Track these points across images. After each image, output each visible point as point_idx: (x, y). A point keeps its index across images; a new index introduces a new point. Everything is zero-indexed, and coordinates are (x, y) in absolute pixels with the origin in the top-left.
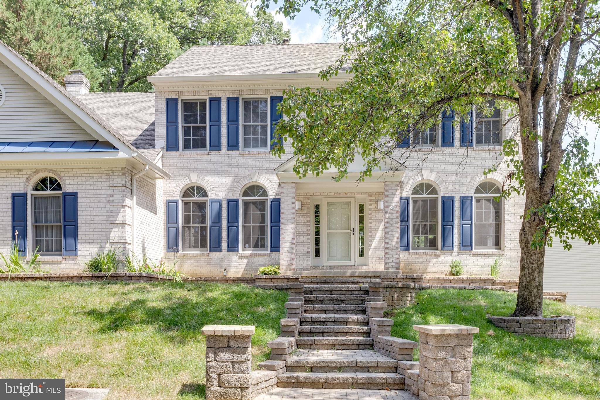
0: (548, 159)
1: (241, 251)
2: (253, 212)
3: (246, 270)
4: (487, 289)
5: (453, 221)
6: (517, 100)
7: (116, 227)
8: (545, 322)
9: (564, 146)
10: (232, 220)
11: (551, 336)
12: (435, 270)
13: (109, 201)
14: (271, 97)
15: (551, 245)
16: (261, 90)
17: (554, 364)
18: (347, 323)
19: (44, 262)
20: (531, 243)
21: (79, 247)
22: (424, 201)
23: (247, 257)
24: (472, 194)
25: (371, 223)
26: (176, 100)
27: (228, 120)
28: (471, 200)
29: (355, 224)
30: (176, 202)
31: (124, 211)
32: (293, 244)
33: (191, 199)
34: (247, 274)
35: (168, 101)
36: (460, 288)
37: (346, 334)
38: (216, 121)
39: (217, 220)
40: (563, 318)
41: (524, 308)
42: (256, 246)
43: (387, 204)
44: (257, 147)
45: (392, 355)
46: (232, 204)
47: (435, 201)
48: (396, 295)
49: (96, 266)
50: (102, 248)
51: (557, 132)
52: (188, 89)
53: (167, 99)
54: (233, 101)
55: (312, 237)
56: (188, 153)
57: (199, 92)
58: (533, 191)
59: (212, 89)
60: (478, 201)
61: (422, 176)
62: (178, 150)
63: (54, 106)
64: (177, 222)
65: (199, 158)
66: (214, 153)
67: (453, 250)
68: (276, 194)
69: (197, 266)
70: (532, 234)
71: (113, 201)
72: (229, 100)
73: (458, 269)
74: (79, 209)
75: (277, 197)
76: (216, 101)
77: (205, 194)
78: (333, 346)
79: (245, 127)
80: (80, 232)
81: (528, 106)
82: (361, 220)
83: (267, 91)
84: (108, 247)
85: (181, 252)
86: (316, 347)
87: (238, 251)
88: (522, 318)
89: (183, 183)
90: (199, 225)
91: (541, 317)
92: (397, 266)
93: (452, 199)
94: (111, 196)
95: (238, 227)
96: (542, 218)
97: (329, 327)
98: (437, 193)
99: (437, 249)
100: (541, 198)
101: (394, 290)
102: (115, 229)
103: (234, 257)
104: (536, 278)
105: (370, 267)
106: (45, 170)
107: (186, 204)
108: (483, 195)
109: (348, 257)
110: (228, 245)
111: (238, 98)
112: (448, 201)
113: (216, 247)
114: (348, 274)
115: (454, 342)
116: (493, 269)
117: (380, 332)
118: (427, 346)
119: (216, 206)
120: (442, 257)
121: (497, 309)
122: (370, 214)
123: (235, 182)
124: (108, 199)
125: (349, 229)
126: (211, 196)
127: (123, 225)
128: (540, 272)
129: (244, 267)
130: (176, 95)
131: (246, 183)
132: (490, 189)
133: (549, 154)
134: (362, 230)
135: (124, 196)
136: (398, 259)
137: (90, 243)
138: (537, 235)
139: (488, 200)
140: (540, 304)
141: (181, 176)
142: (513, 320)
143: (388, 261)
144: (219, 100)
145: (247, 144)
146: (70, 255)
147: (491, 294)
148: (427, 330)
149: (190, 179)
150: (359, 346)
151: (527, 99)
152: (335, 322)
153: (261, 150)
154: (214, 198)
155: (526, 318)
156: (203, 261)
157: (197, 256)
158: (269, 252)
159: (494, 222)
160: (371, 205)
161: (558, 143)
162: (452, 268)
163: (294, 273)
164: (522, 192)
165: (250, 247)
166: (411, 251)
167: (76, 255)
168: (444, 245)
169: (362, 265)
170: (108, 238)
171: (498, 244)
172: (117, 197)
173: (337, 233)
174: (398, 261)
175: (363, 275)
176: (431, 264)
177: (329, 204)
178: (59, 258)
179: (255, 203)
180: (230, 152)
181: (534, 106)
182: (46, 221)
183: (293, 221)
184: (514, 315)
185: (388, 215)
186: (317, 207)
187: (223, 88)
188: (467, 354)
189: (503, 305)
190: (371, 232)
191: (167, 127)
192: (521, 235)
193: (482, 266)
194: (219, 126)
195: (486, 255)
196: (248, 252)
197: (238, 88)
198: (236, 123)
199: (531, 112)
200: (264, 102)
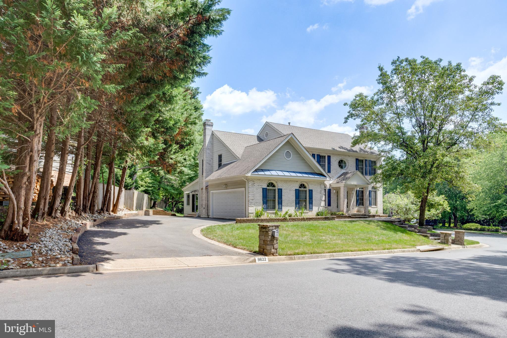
14: (327, 155)
19: (304, 213)
21: (313, 207)
24: (371, 190)
49: (318, 214)
63: (305, 160)
74: (313, 195)
80: (313, 203)
83: (326, 153)
84: (320, 208)
102: (322, 202)
116: (377, 212)
124: (320, 192)
137: (316, 206)
146: (310, 210)
166: (359, 206)
167: (312, 210)
172: (322, 192)
178: (307, 211)
193: (374, 211)
195: (374, 208)
200: (325, 157)
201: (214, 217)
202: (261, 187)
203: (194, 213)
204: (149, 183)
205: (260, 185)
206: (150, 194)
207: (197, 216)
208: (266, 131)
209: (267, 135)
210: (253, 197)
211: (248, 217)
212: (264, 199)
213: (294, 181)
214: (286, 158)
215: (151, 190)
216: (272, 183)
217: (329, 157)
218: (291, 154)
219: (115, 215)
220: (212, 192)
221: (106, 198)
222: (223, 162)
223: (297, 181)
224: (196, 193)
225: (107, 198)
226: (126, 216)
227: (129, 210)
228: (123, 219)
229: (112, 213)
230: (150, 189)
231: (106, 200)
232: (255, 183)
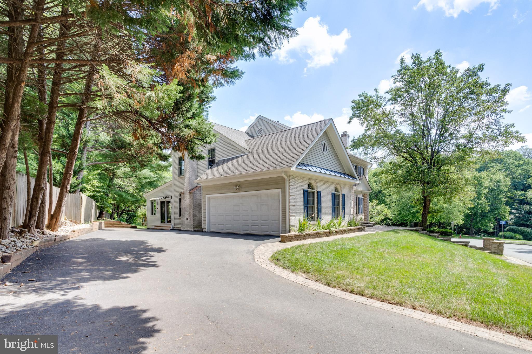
21: (345, 215)
50: (349, 217)
63: (338, 157)
94: (350, 196)
102: (351, 209)
106: (338, 184)
201: (212, 230)
202: (302, 189)
203: (163, 225)
204: (97, 187)
205: (302, 186)
206: (99, 202)
207: (171, 228)
208: (259, 127)
209: (260, 131)
210: (294, 202)
211: (290, 232)
212: (305, 205)
213: (331, 182)
214: (323, 151)
215: (100, 196)
216: (312, 184)
218: (327, 147)
219: (54, 233)
220: (208, 197)
221: (35, 204)
222: (217, 159)
224: (168, 199)
225: (37, 203)
226: (76, 235)
227: (75, 222)
228: (71, 239)
229: (47, 231)
230: (99, 194)
231: (36, 206)
232: (297, 183)
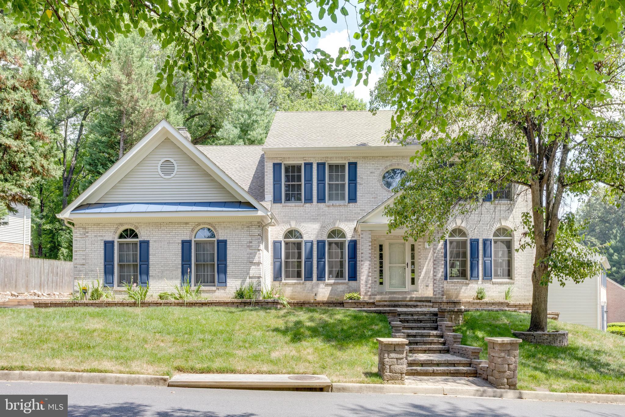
0: (549, 225)
1: (327, 281)
2: (336, 250)
3: (330, 294)
4: (506, 310)
5: (478, 257)
6: (530, 186)
7: (254, 265)
8: (550, 335)
9: (559, 216)
10: (321, 256)
11: (554, 345)
12: (466, 295)
13: (249, 246)
14: (349, 163)
15: (552, 282)
16: (342, 158)
17: (557, 362)
18: (429, 336)
19: (204, 291)
20: (540, 282)
21: (228, 280)
22: (458, 242)
23: (331, 285)
24: (491, 237)
25: (420, 259)
26: (280, 164)
27: (318, 180)
28: (491, 242)
29: (408, 260)
30: (281, 243)
31: (259, 254)
32: (369, 276)
33: (290, 240)
34: (331, 298)
35: (274, 165)
36: (489, 311)
37: (431, 343)
38: (309, 180)
39: (309, 257)
40: (560, 332)
41: (535, 325)
42: (337, 276)
43: (435, 247)
44: (338, 200)
45: (467, 356)
46: (321, 244)
47: (465, 242)
48: (453, 316)
49: (240, 294)
50: (244, 281)
51: (555, 208)
52: (289, 156)
53: (274, 164)
54: (321, 166)
55: (378, 269)
56: (289, 204)
57: (297, 158)
58: (541, 247)
59: (306, 156)
60: (495, 242)
61: (456, 223)
62: (281, 203)
63: (211, 176)
64: (281, 258)
65: (296, 208)
66: (307, 205)
67: (478, 279)
68: (352, 237)
69: (296, 292)
70: (540, 276)
71: (251, 246)
72: (318, 164)
73: (482, 294)
74: (228, 252)
75: (353, 239)
76: (309, 165)
77: (301, 236)
78: (424, 351)
79: (329, 184)
80: (228, 269)
81: (537, 191)
82: (413, 257)
83: (345, 158)
84: (248, 280)
85: (283, 281)
86: (415, 352)
87: (325, 280)
88: (535, 332)
89: (285, 228)
90: (296, 260)
91: (546, 332)
92: (442, 293)
93: (477, 241)
94: (250, 242)
95: (325, 262)
96: (546, 265)
97: (418, 339)
98: (466, 237)
99: (467, 279)
100: (546, 251)
101: (452, 313)
102: (253, 267)
103: (322, 285)
104: (543, 305)
105: (420, 293)
106: (204, 223)
107: (287, 244)
108: (499, 238)
109: (404, 285)
110: (318, 276)
111: (325, 163)
112: (474, 243)
113: (309, 277)
114: (408, 299)
115: (509, 347)
116: (507, 295)
117: (455, 342)
118: (494, 350)
119: (309, 245)
120: (470, 285)
121: (517, 326)
122: (419, 252)
123: (323, 227)
124: (248, 244)
125: (404, 263)
126: (306, 238)
127: (259, 264)
128: (546, 301)
129: (329, 292)
130: (280, 160)
131: (330, 228)
132: (503, 233)
133: (550, 221)
134: (413, 263)
135: (259, 243)
136: (443, 287)
137: (236, 277)
138: (543, 277)
139: (502, 241)
140: (546, 323)
141: (283, 222)
142: (530, 335)
143: (436, 289)
144: (311, 164)
145: (330, 199)
146: (221, 286)
147: (510, 315)
148: (495, 340)
149: (290, 225)
150: (440, 351)
151: (537, 187)
152: (422, 336)
153: (341, 202)
154: (308, 239)
155: (538, 332)
156: (299, 288)
157: (295, 284)
158: (347, 281)
159: (507, 259)
160: (420, 245)
161: (556, 215)
162: (478, 293)
163: (370, 299)
164: (533, 246)
165: (333, 277)
166: (448, 280)
167: (226, 286)
168: (471, 276)
169: (414, 291)
170: (248, 274)
171: (509, 274)
172: (254, 243)
173: (395, 267)
174: (443, 289)
175: (419, 299)
176: (463, 290)
177: (390, 244)
178: (214, 288)
179: (337, 243)
180: (319, 204)
181: (541, 191)
182: (204, 261)
183: (370, 259)
184: (529, 330)
185: (435, 255)
186: (381, 247)
187: (314, 156)
188: (516, 354)
189: (520, 323)
190: (420, 266)
191: (274, 184)
192: (533, 276)
193: (499, 292)
194: (312, 184)
195: (501, 284)
196: (332, 281)
197: (325, 156)
198: (323, 182)
199: (539, 195)
200: (343, 166)
202: (102, 240)
205: (101, 236)
210: (83, 259)
212: (107, 263)
213: (179, 223)
214: (162, 175)
216: (132, 231)
217: (353, 166)
218: (176, 165)
223: (187, 223)
232: (87, 232)
